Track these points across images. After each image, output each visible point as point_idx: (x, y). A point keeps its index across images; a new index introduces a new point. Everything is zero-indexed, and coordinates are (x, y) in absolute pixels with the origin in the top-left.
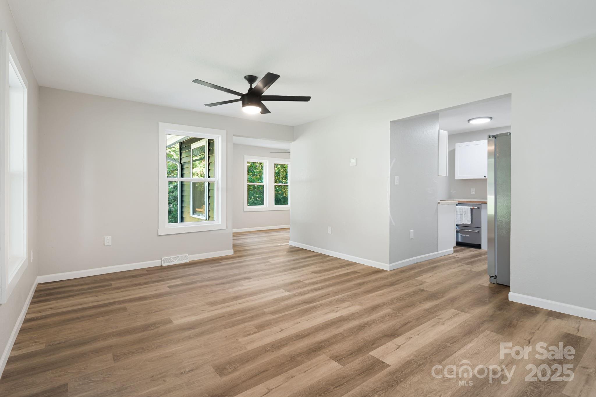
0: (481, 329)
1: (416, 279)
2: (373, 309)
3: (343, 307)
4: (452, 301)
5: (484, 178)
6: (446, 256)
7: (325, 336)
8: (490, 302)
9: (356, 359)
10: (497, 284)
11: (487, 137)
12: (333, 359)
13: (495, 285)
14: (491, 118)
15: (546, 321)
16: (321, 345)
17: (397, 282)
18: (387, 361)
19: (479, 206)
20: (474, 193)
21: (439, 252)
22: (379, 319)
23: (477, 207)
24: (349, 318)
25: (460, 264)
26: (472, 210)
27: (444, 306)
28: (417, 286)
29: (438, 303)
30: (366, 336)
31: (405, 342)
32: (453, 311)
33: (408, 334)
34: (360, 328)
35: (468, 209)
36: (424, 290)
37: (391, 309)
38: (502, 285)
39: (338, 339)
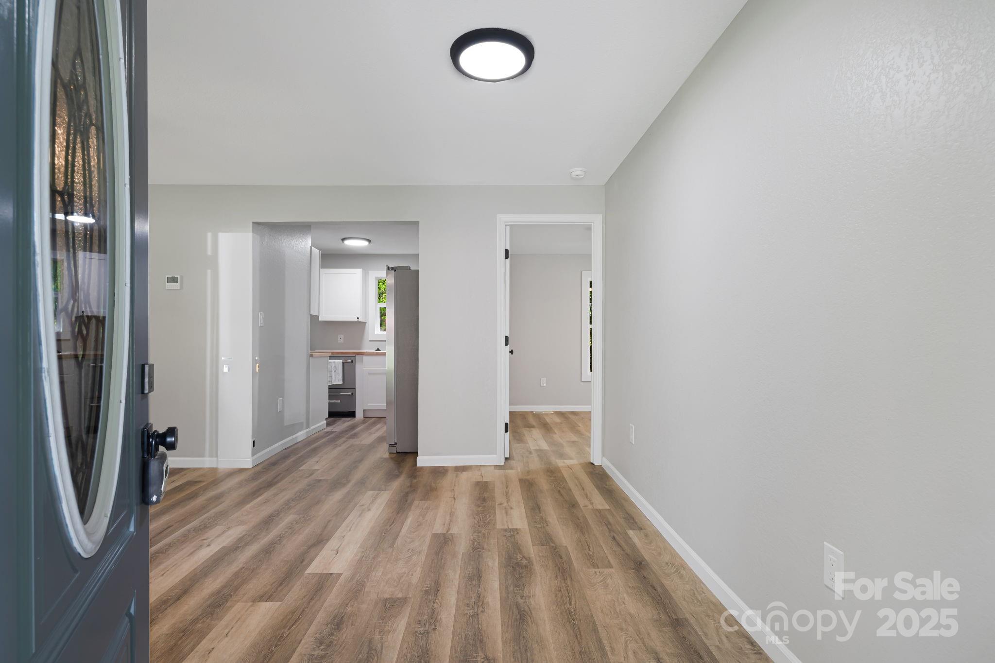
0: (408, 502)
1: (301, 468)
2: (268, 522)
3: (216, 535)
4: (362, 483)
5: (356, 320)
6: (320, 432)
7: (218, 581)
8: (401, 473)
9: (293, 586)
10: (397, 453)
11: (385, 268)
12: (259, 602)
13: (395, 455)
14: (369, 241)
15: (457, 476)
16: (223, 595)
17: (276, 480)
18: (334, 570)
19: (352, 358)
20: (342, 341)
21: (312, 428)
22: (286, 532)
23: (350, 361)
24: (239, 546)
25: (344, 439)
26: (343, 363)
27: (358, 491)
28: (308, 477)
29: (348, 490)
30: (285, 557)
31: (340, 543)
32: (370, 493)
33: (338, 534)
34: (268, 551)
35: (339, 362)
36: (320, 480)
37: (293, 514)
38: (402, 452)
39: (244, 577)
